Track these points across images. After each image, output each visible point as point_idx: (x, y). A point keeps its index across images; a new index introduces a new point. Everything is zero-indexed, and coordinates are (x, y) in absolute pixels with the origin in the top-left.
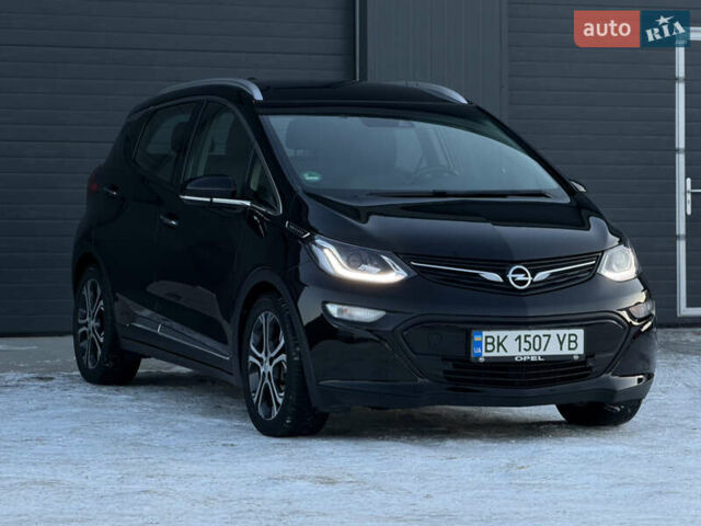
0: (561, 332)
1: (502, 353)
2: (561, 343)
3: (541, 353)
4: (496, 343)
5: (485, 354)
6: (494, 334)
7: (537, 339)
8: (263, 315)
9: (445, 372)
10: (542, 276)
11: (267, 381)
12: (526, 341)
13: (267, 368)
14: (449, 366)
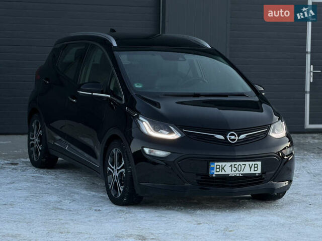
0: (251, 163)
1: (223, 173)
2: (251, 168)
3: (241, 172)
4: (221, 168)
5: (215, 173)
6: (220, 164)
7: (240, 166)
8: (114, 149)
9: (197, 180)
10: (243, 136)
11: (116, 180)
12: (234, 167)
13: (116, 174)
14: (199, 178)
